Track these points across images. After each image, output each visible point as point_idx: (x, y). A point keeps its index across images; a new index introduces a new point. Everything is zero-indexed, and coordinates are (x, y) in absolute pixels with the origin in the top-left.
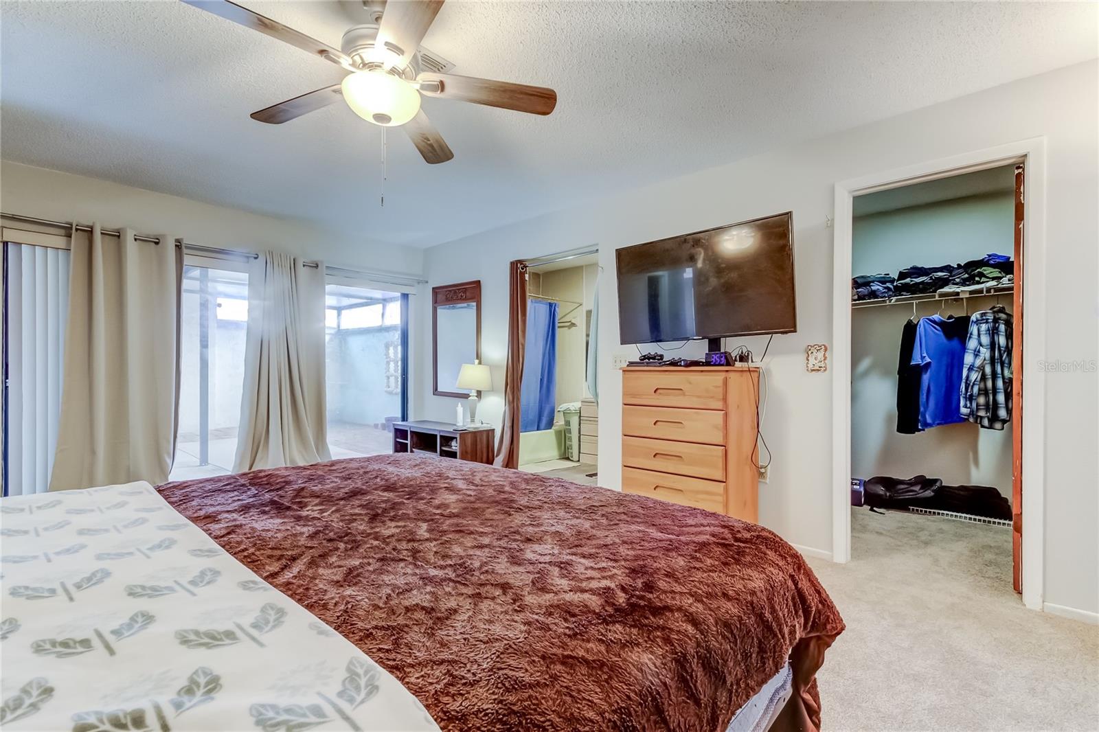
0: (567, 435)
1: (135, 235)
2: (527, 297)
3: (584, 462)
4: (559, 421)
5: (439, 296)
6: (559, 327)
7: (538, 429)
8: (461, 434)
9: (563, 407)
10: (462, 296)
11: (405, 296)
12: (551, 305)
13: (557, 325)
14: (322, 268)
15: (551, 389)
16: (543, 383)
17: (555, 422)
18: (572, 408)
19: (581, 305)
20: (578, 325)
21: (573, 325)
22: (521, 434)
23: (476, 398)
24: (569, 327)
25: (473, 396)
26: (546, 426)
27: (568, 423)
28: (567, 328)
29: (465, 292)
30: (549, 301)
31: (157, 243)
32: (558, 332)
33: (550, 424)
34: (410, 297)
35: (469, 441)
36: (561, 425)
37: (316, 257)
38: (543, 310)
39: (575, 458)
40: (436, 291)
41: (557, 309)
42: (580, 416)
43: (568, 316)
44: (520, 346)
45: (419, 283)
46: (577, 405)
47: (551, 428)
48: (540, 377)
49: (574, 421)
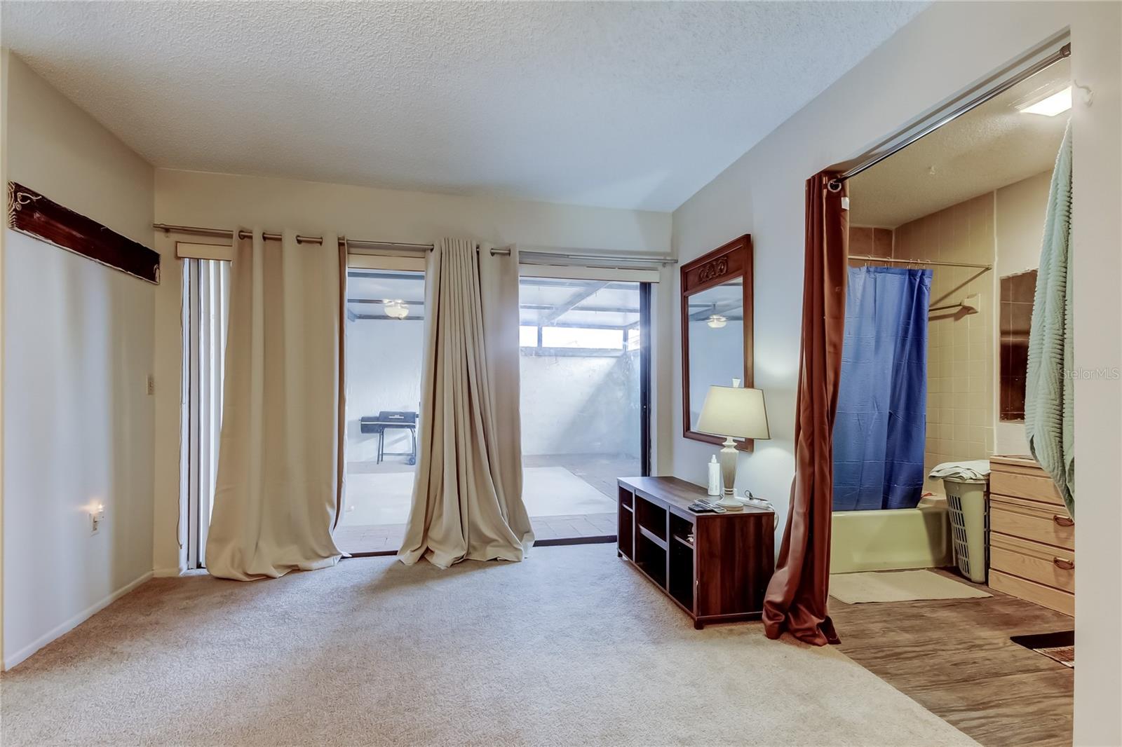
0: (954, 525)
1: (298, 236)
2: (847, 262)
3: (1002, 589)
4: (935, 495)
5: (692, 279)
6: (931, 319)
7: (885, 506)
8: (698, 518)
9: (945, 468)
10: (721, 270)
11: (646, 288)
12: (912, 274)
13: (927, 314)
14: (516, 256)
15: (914, 434)
16: (896, 420)
17: (924, 493)
18: (966, 475)
19: (987, 269)
20: (979, 310)
21: (967, 310)
22: (834, 515)
23: (735, 451)
24: (957, 316)
25: (729, 447)
26: (901, 503)
27: (955, 502)
28: (952, 319)
29: (726, 262)
30: (909, 267)
31: (321, 243)
32: (929, 328)
33: (913, 498)
34: (654, 289)
35: (717, 532)
36: (938, 502)
37: (507, 240)
38: (893, 287)
39: (977, 572)
40: (685, 271)
41: (927, 281)
42: (987, 493)
43: (954, 294)
44: (829, 348)
45: (664, 264)
46: (980, 468)
47: (915, 506)
48: (886, 411)
49: (973, 503)
